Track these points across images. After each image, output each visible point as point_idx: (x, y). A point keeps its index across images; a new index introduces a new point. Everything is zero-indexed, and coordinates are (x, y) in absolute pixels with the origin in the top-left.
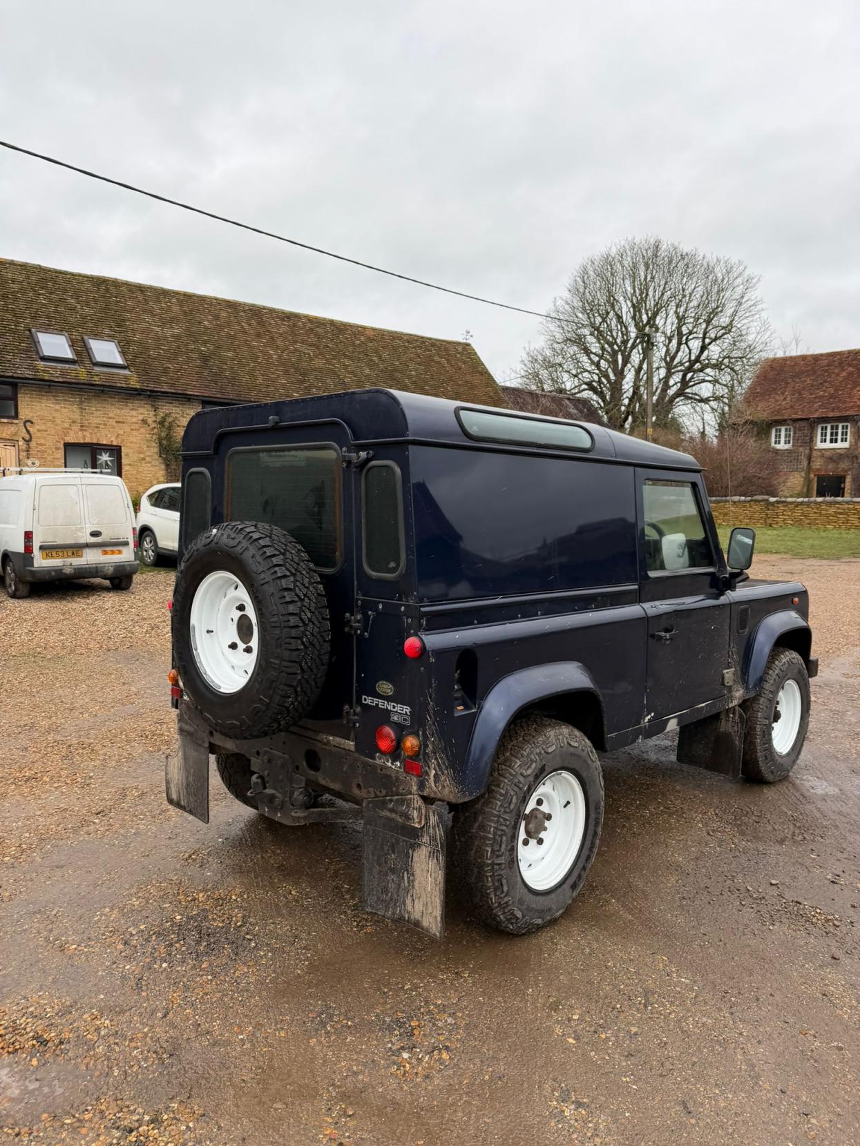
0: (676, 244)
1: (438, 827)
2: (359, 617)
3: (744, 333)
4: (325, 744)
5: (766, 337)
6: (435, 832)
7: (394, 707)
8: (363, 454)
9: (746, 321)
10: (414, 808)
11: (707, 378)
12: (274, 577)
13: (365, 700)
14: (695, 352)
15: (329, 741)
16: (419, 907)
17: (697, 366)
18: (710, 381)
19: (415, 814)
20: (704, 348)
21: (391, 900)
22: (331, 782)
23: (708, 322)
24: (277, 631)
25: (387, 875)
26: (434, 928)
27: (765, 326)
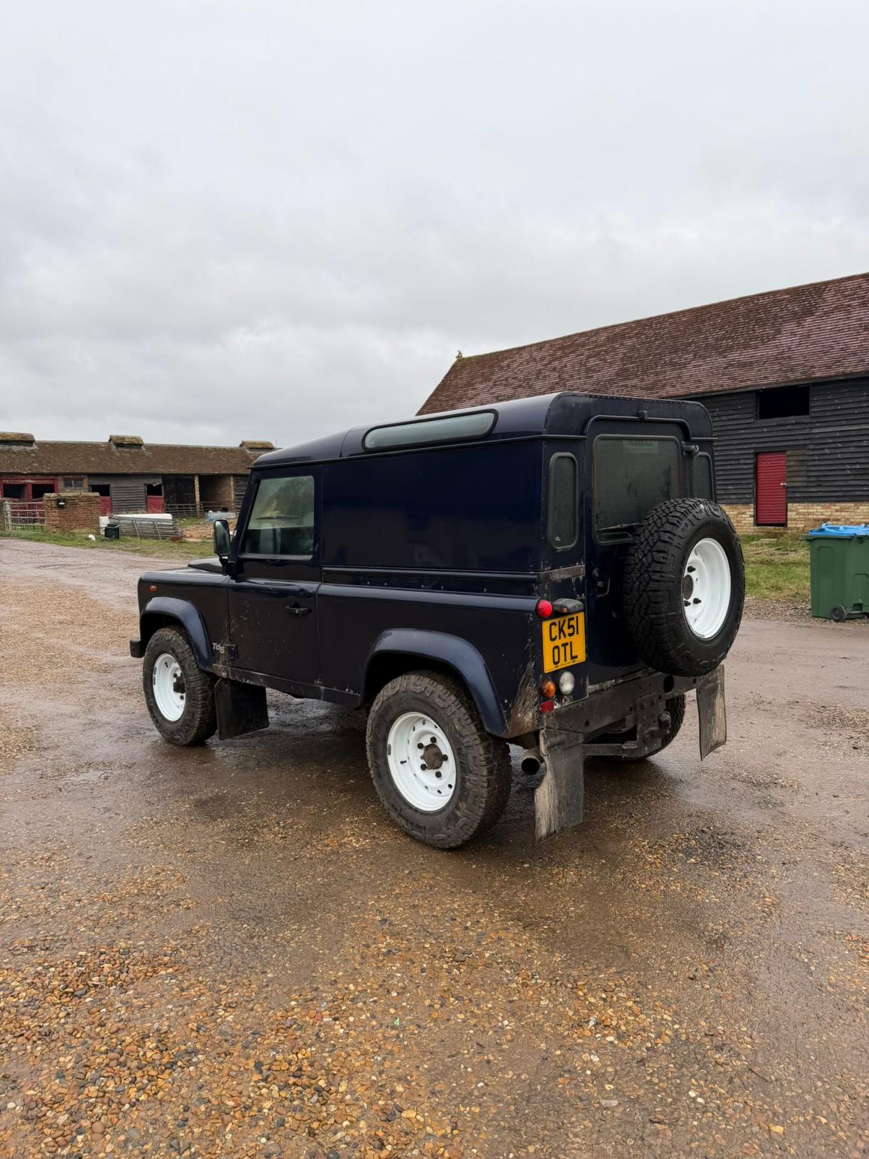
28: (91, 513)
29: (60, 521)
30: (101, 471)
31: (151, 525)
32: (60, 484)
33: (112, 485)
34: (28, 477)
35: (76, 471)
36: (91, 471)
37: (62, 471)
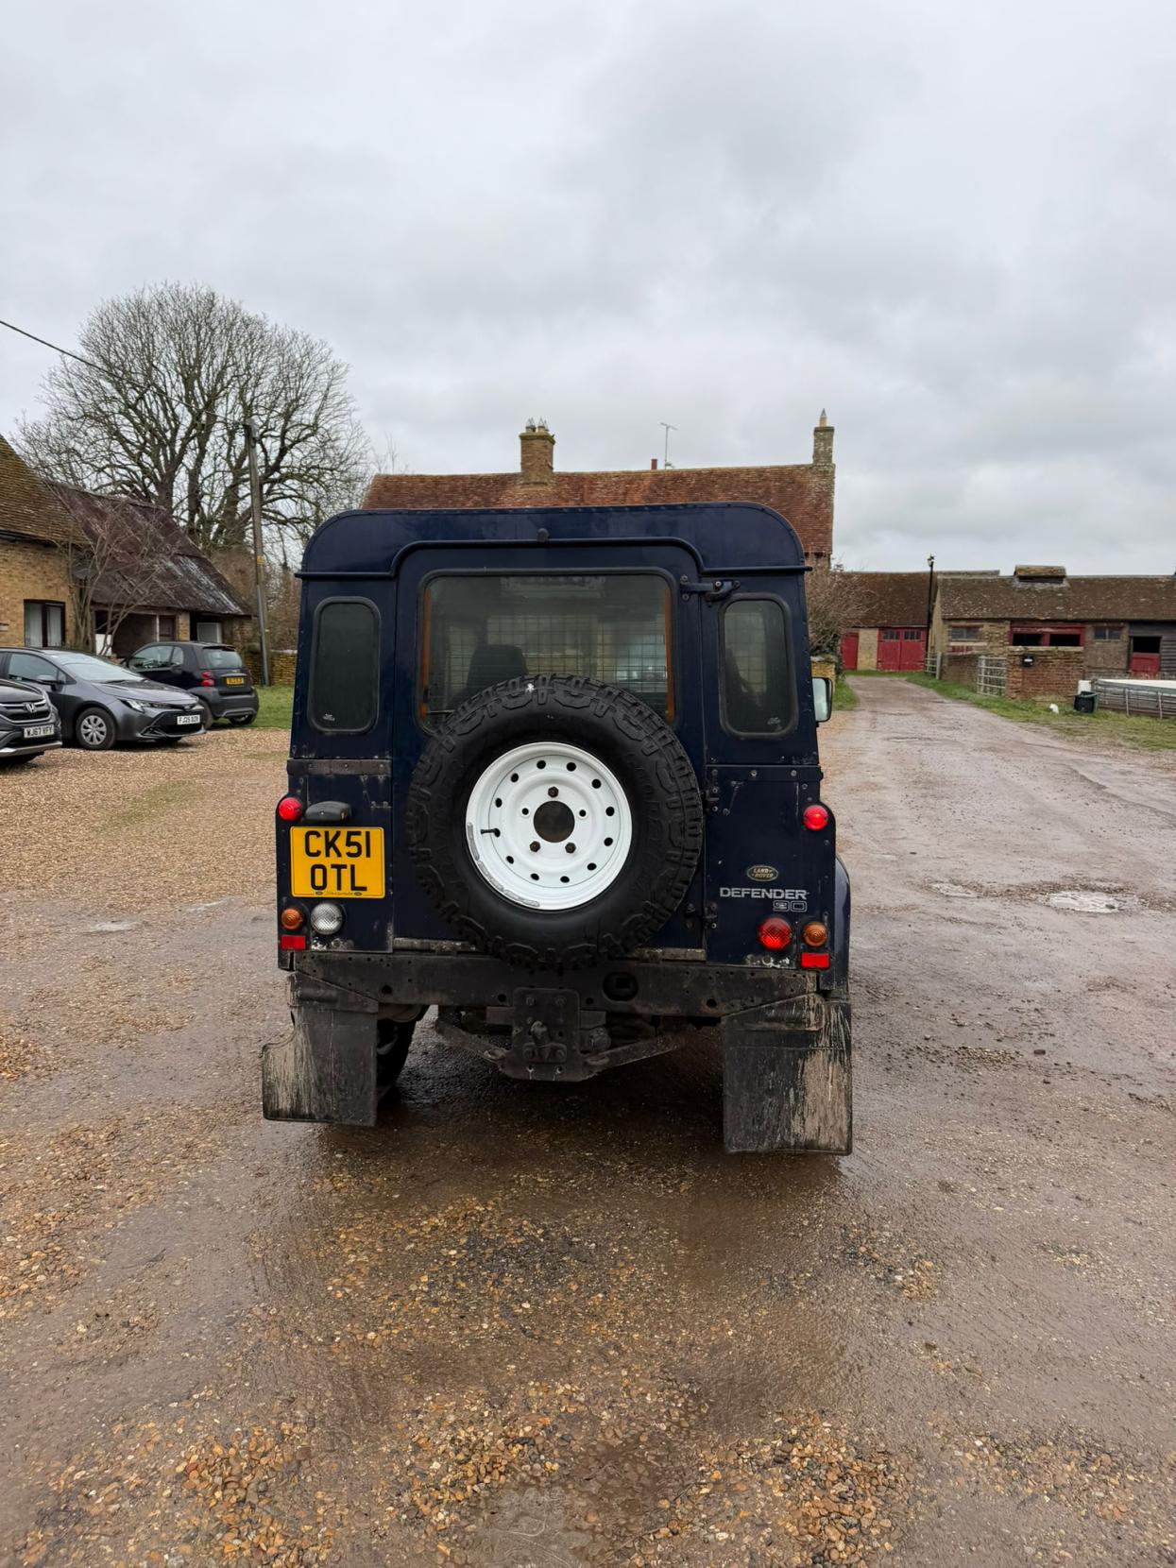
0: (237, 303)
1: (842, 1023)
2: (716, 790)
3: (333, 438)
4: (646, 961)
5: (360, 445)
6: (839, 1031)
7: (778, 894)
8: (728, 585)
9: (333, 422)
10: (809, 1009)
11: (288, 492)
12: (664, 744)
13: (725, 892)
14: (273, 456)
15: (655, 956)
16: (812, 1124)
17: (276, 475)
18: (290, 497)
19: (812, 1015)
20: (283, 451)
21: (768, 1128)
22: (660, 1006)
23: (287, 416)
24: (678, 814)
25: (761, 1099)
26: (837, 1142)
27: (358, 431)
28: (1068, 676)
29: (1023, 683)
30: (1151, 616)
31: (1152, 696)
32: (1089, 635)
33: (1164, 638)
34: (1048, 624)
35: (1114, 616)
36: (1136, 616)
37: (1093, 616)
